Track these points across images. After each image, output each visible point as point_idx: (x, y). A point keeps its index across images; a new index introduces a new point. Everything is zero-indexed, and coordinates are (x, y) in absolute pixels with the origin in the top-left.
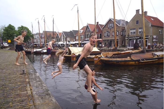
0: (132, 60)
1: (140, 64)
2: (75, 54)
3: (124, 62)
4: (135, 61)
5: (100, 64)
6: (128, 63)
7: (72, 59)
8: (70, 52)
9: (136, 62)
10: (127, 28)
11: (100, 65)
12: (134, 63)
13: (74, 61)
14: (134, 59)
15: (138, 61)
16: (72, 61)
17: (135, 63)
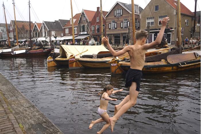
0: (169, 64)
1: (179, 70)
2: (74, 57)
3: (158, 68)
4: (172, 65)
5: (120, 72)
6: (163, 70)
7: (70, 65)
8: (64, 54)
9: (174, 68)
10: (142, 17)
11: (120, 74)
12: (170, 68)
13: (74, 68)
14: (171, 63)
15: (177, 65)
16: (70, 68)
17: (172, 69)
